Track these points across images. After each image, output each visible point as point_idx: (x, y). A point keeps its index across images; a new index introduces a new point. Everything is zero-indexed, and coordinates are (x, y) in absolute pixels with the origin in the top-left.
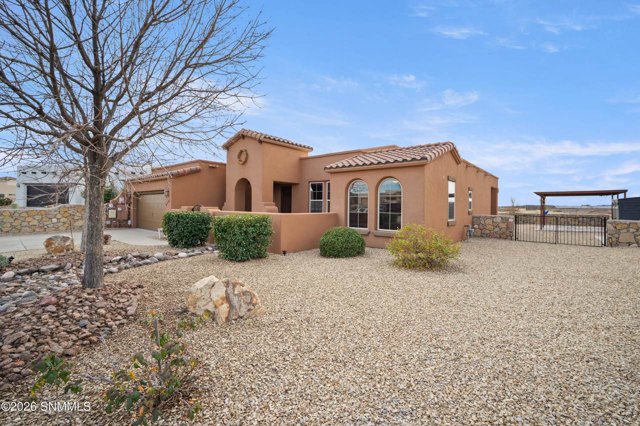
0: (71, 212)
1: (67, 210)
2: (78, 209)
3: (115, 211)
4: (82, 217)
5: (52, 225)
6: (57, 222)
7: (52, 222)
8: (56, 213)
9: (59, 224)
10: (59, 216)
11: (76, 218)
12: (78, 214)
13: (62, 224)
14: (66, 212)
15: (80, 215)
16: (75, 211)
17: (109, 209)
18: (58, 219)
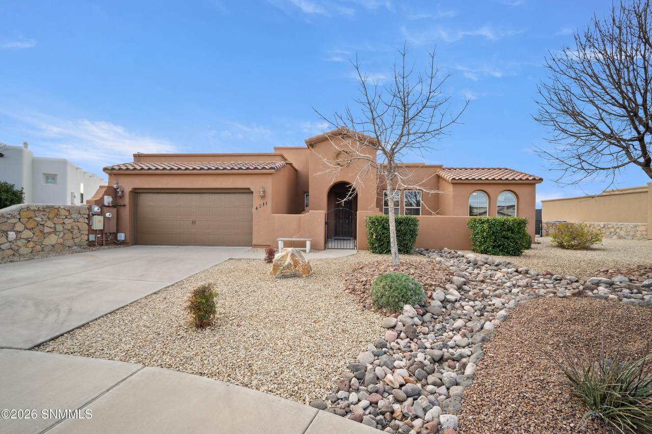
0: (38, 219)
1: (31, 214)
2: (49, 212)
3: (101, 218)
4: (55, 228)
5: (8, 245)
6: (16, 240)
7: (7, 237)
8: (13, 221)
9: (20, 243)
10: (19, 227)
11: (46, 230)
12: (50, 224)
13: (24, 241)
14: (31, 218)
15: (53, 226)
16: (45, 218)
17: (93, 215)
18: (17, 232)
